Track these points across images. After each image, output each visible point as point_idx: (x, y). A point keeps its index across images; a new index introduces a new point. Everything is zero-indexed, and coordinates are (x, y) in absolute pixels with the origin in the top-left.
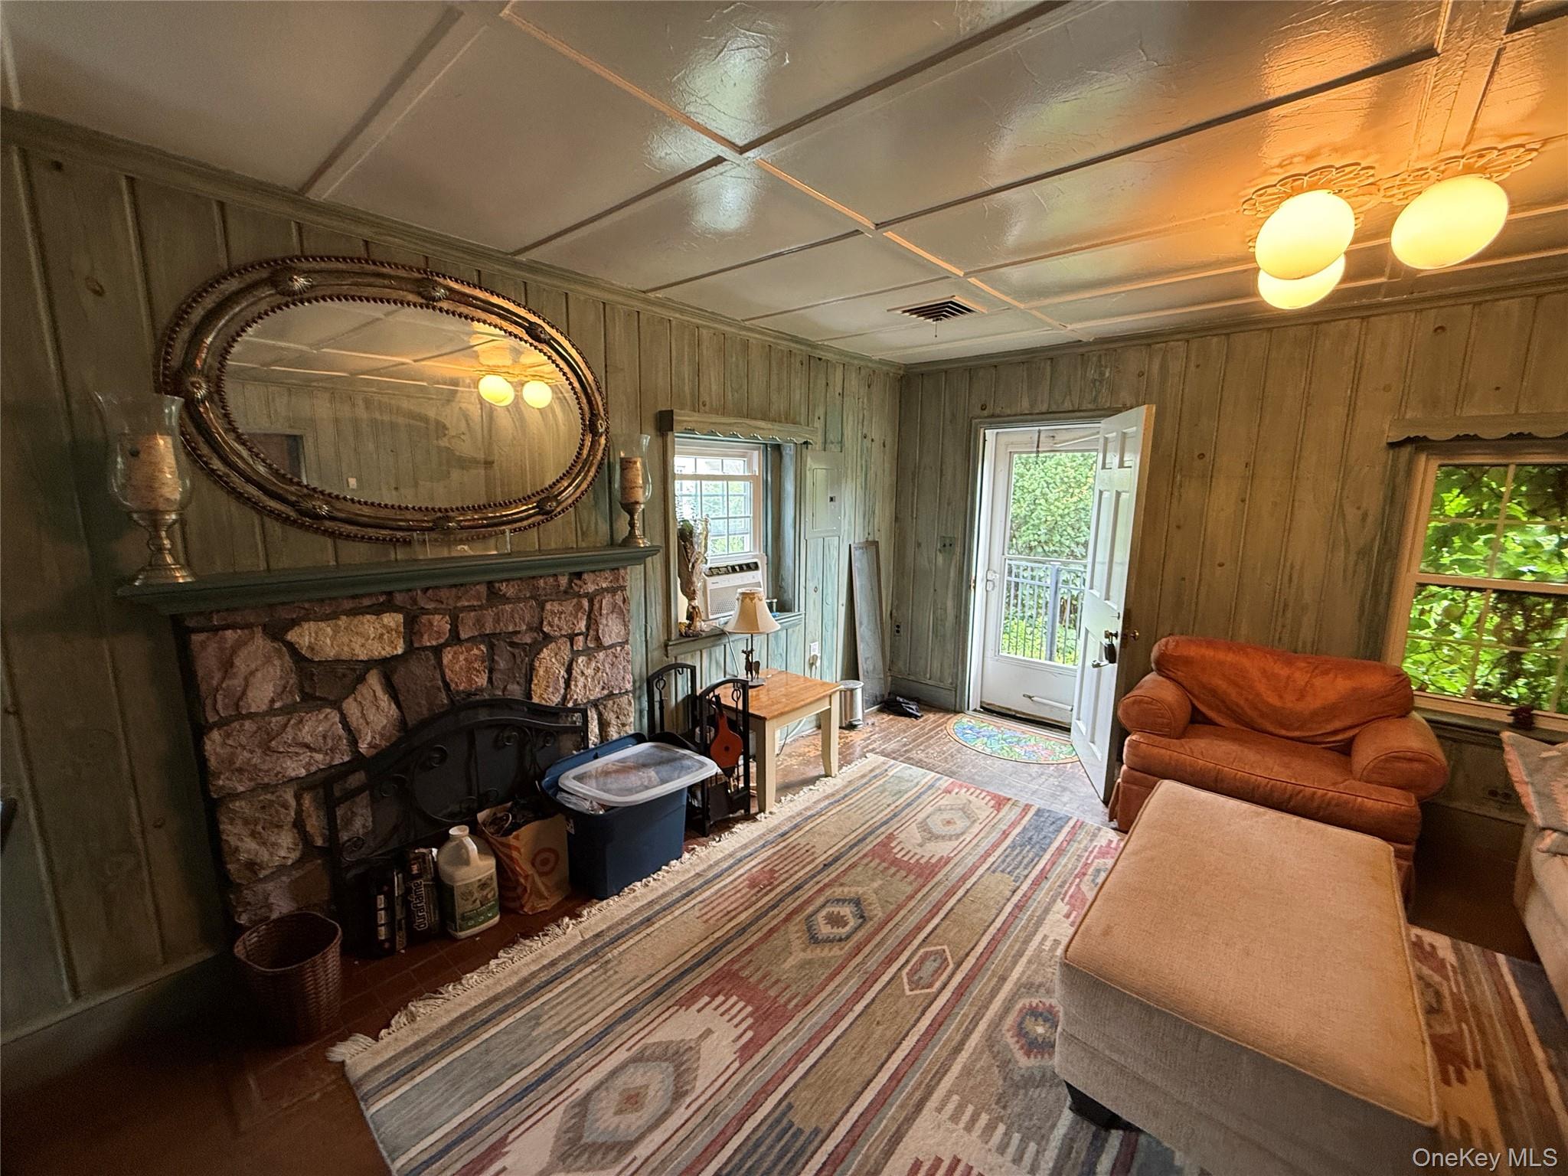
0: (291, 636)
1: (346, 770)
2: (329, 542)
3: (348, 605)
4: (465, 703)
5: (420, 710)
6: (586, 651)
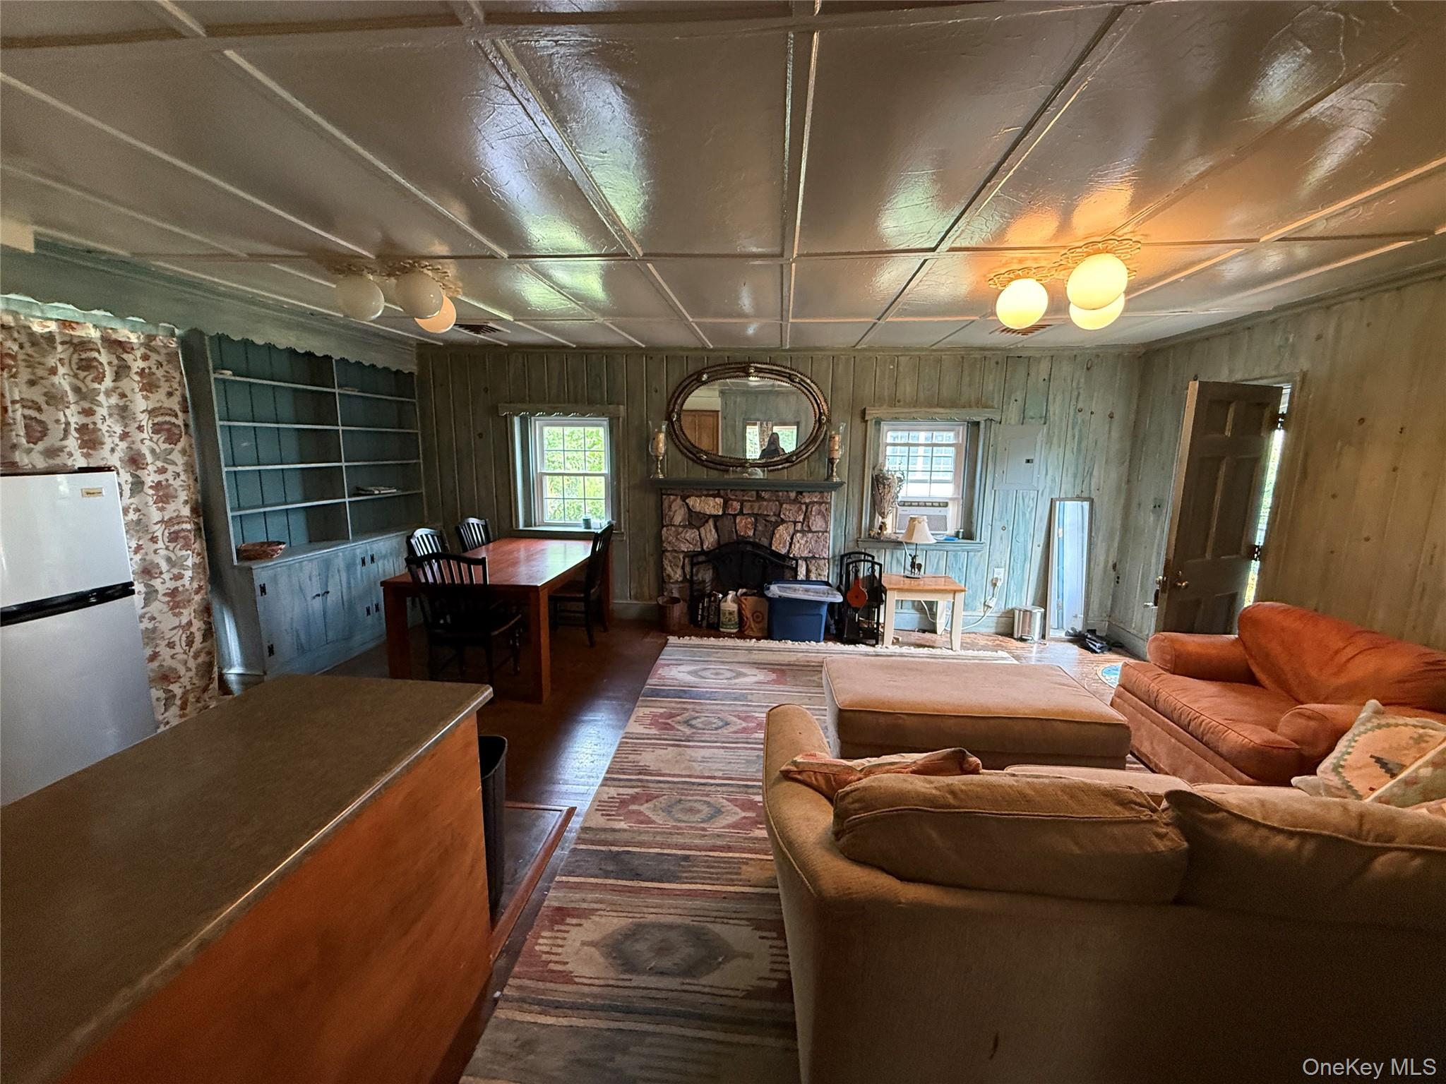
0: (687, 501)
1: (699, 554)
2: (705, 469)
3: (705, 493)
4: (743, 541)
5: (726, 539)
6: (802, 531)
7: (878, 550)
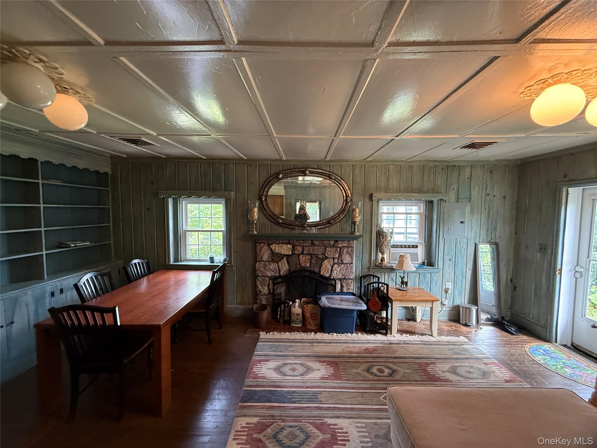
0: (271, 247)
1: (278, 277)
2: (281, 228)
3: (281, 242)
4: (303, 270)
5: (293, 269)
6: (338, 263)
7: (381, 273)
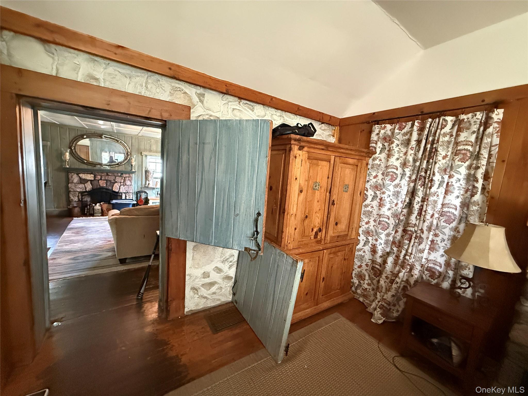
0: (79, 175)
2: (86, 165)
3: (87, 173)
4: (103, 188)
5: (95, 187)
6: (123, 185)
